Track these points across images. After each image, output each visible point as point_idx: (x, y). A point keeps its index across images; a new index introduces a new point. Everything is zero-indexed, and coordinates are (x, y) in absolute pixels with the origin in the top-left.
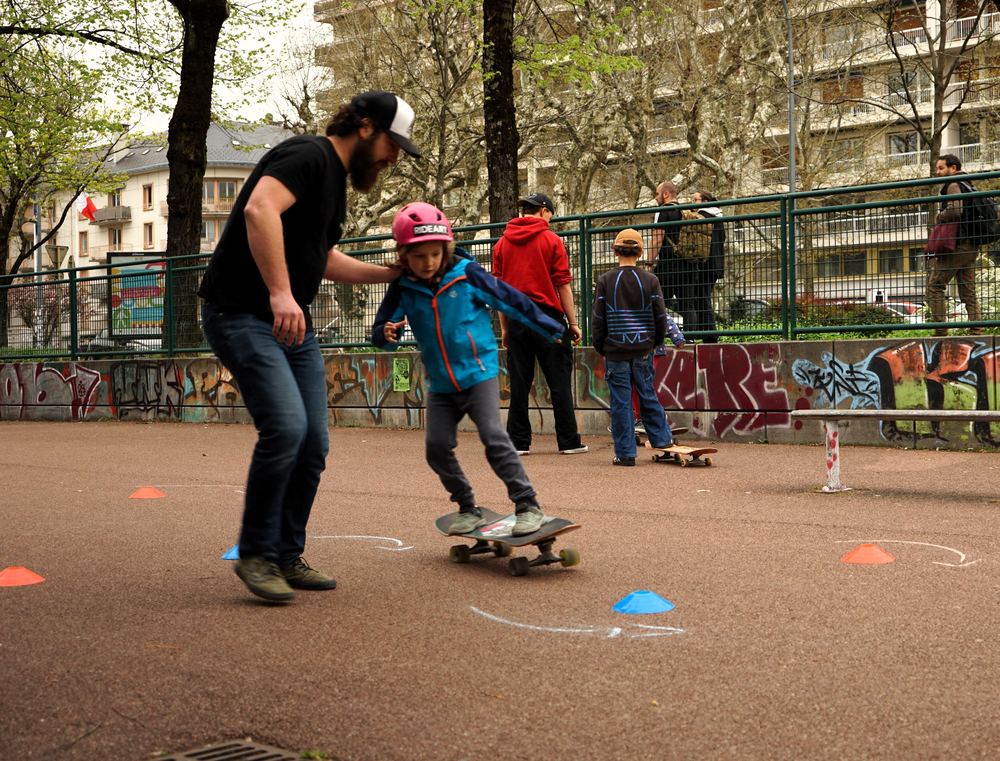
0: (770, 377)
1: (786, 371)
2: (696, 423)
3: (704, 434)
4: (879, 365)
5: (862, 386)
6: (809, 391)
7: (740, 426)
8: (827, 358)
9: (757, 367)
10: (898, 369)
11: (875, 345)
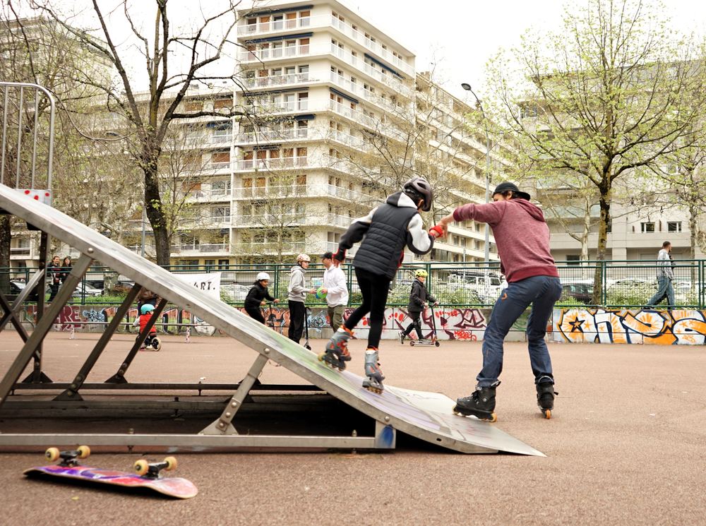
0: (77, 315)
1: (81, 314)
2: (56, 327)
3: (59, 330)
4: (104, 313)
5: (100, 318)
6: (87, 319)
7: (68, 328)
8: (92, 310)
9: (73, 312)
10: (109, 314)
11: (103, 307)
